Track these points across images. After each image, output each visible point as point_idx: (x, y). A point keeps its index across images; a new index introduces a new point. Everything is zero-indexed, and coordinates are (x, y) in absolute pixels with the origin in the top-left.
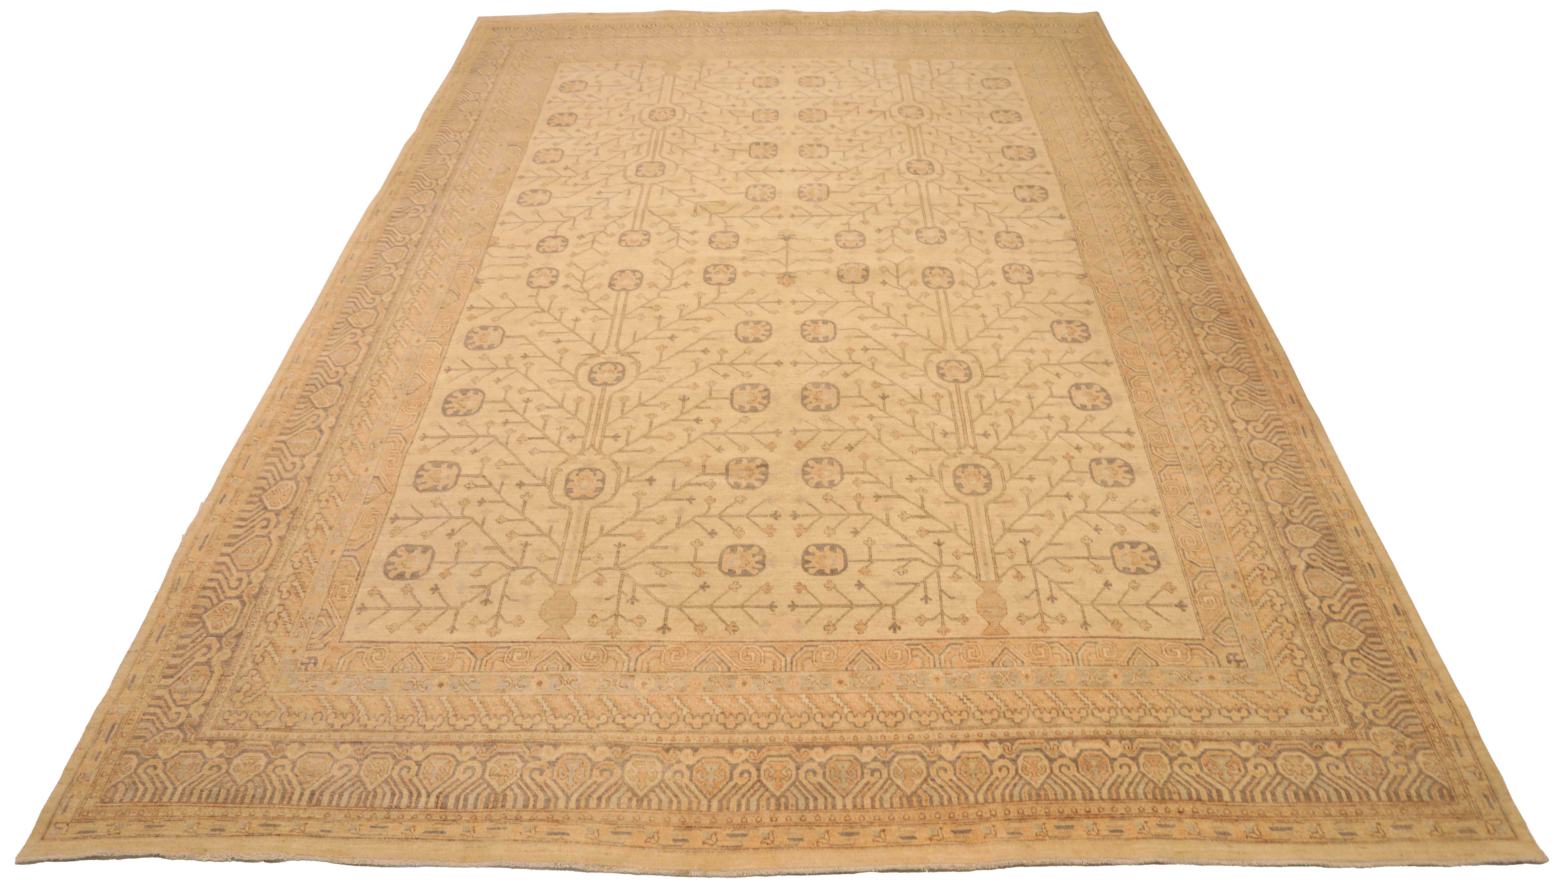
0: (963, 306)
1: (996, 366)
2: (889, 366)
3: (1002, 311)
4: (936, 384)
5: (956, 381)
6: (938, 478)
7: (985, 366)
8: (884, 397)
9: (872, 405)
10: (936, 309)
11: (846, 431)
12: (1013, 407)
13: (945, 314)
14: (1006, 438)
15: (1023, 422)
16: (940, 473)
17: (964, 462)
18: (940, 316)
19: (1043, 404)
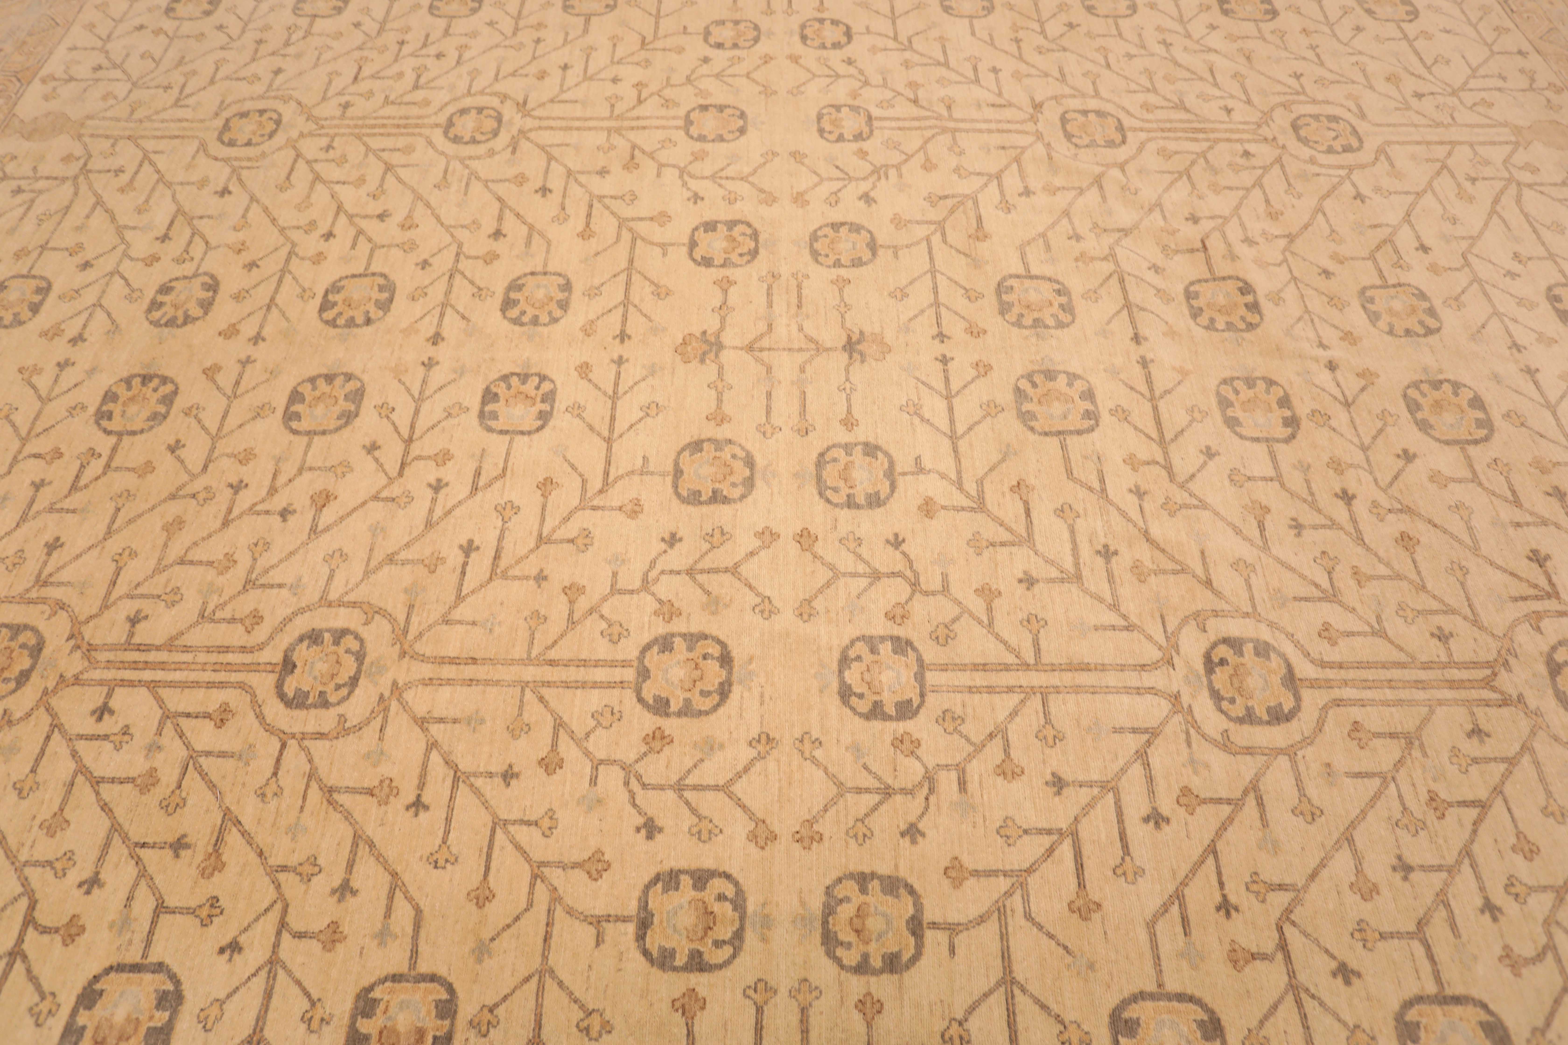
0: (559, 725)
1: (312, 775)
2: (377, 530)
3: (523, 834)
4: (288, 620)
5: (288, 665)
6: (33, 594)
7: (318, 748)
8: (285, 514)
9: (273, 490)
10: (552, 654)
11: (215, 438)
12: (160, 792)
13: (530, 673)
14: (74, 754)
15: (105, 808)
16: (43, 601)
17: (46, 652)
18: (528, 661)
19: (143, 873)
